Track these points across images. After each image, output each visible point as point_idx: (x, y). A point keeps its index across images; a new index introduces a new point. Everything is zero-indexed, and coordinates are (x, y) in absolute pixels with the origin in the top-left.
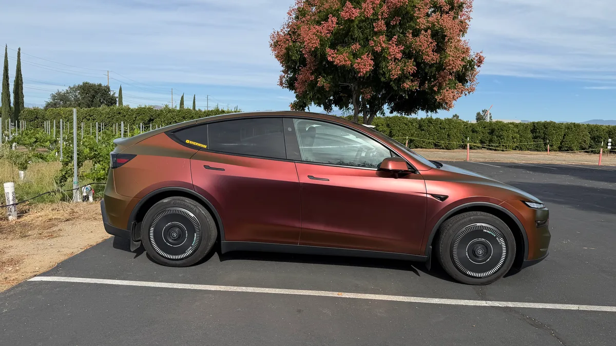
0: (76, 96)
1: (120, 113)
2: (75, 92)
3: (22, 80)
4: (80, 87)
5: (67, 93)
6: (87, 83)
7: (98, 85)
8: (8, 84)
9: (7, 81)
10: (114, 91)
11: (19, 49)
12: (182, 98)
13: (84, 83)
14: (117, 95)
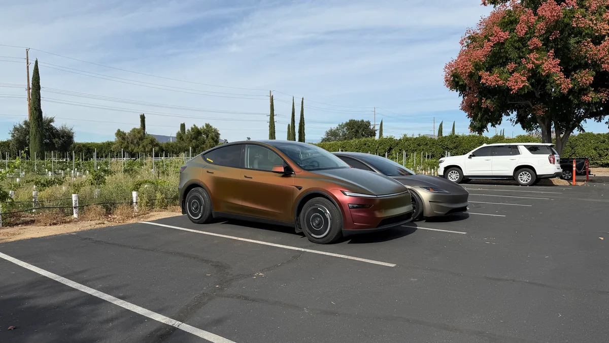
0: (344, 132)
1: (365, 144)
2: (343, 128)
3: (304, 122)
4: (347, 124)
5: (337, 129)
6: (352, 120)
7: (361, 122)
8: (294, 126)
9: (294, 124)
10: (375, 125)
11: (303, 99)
12: (441, 126)
13: (350, 121)
14: (378, 127)
